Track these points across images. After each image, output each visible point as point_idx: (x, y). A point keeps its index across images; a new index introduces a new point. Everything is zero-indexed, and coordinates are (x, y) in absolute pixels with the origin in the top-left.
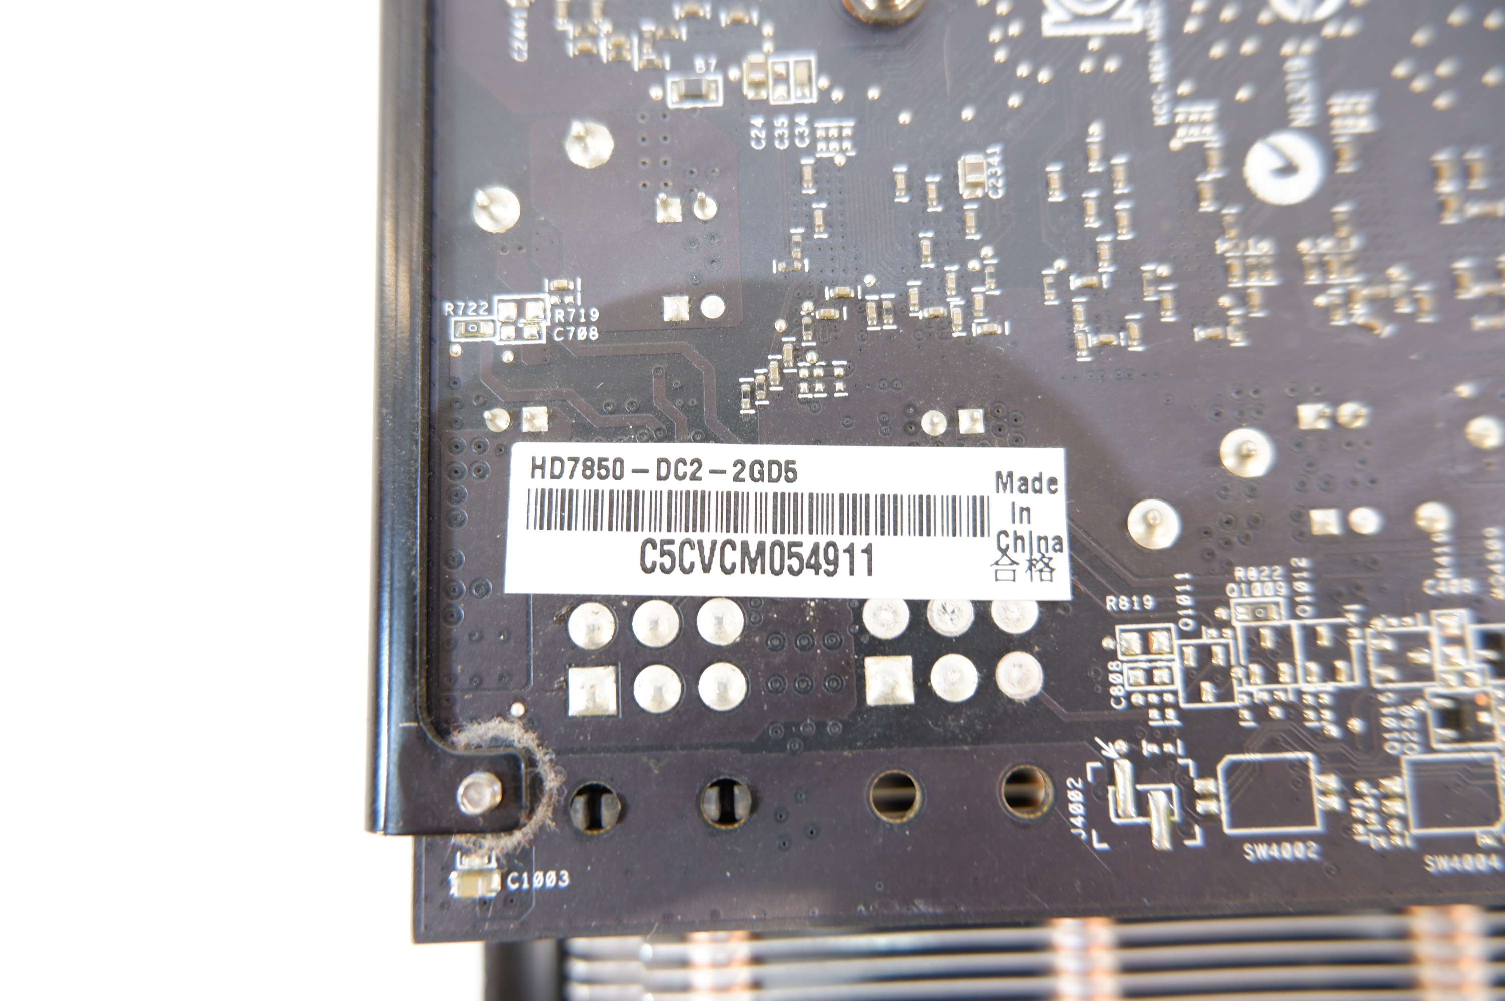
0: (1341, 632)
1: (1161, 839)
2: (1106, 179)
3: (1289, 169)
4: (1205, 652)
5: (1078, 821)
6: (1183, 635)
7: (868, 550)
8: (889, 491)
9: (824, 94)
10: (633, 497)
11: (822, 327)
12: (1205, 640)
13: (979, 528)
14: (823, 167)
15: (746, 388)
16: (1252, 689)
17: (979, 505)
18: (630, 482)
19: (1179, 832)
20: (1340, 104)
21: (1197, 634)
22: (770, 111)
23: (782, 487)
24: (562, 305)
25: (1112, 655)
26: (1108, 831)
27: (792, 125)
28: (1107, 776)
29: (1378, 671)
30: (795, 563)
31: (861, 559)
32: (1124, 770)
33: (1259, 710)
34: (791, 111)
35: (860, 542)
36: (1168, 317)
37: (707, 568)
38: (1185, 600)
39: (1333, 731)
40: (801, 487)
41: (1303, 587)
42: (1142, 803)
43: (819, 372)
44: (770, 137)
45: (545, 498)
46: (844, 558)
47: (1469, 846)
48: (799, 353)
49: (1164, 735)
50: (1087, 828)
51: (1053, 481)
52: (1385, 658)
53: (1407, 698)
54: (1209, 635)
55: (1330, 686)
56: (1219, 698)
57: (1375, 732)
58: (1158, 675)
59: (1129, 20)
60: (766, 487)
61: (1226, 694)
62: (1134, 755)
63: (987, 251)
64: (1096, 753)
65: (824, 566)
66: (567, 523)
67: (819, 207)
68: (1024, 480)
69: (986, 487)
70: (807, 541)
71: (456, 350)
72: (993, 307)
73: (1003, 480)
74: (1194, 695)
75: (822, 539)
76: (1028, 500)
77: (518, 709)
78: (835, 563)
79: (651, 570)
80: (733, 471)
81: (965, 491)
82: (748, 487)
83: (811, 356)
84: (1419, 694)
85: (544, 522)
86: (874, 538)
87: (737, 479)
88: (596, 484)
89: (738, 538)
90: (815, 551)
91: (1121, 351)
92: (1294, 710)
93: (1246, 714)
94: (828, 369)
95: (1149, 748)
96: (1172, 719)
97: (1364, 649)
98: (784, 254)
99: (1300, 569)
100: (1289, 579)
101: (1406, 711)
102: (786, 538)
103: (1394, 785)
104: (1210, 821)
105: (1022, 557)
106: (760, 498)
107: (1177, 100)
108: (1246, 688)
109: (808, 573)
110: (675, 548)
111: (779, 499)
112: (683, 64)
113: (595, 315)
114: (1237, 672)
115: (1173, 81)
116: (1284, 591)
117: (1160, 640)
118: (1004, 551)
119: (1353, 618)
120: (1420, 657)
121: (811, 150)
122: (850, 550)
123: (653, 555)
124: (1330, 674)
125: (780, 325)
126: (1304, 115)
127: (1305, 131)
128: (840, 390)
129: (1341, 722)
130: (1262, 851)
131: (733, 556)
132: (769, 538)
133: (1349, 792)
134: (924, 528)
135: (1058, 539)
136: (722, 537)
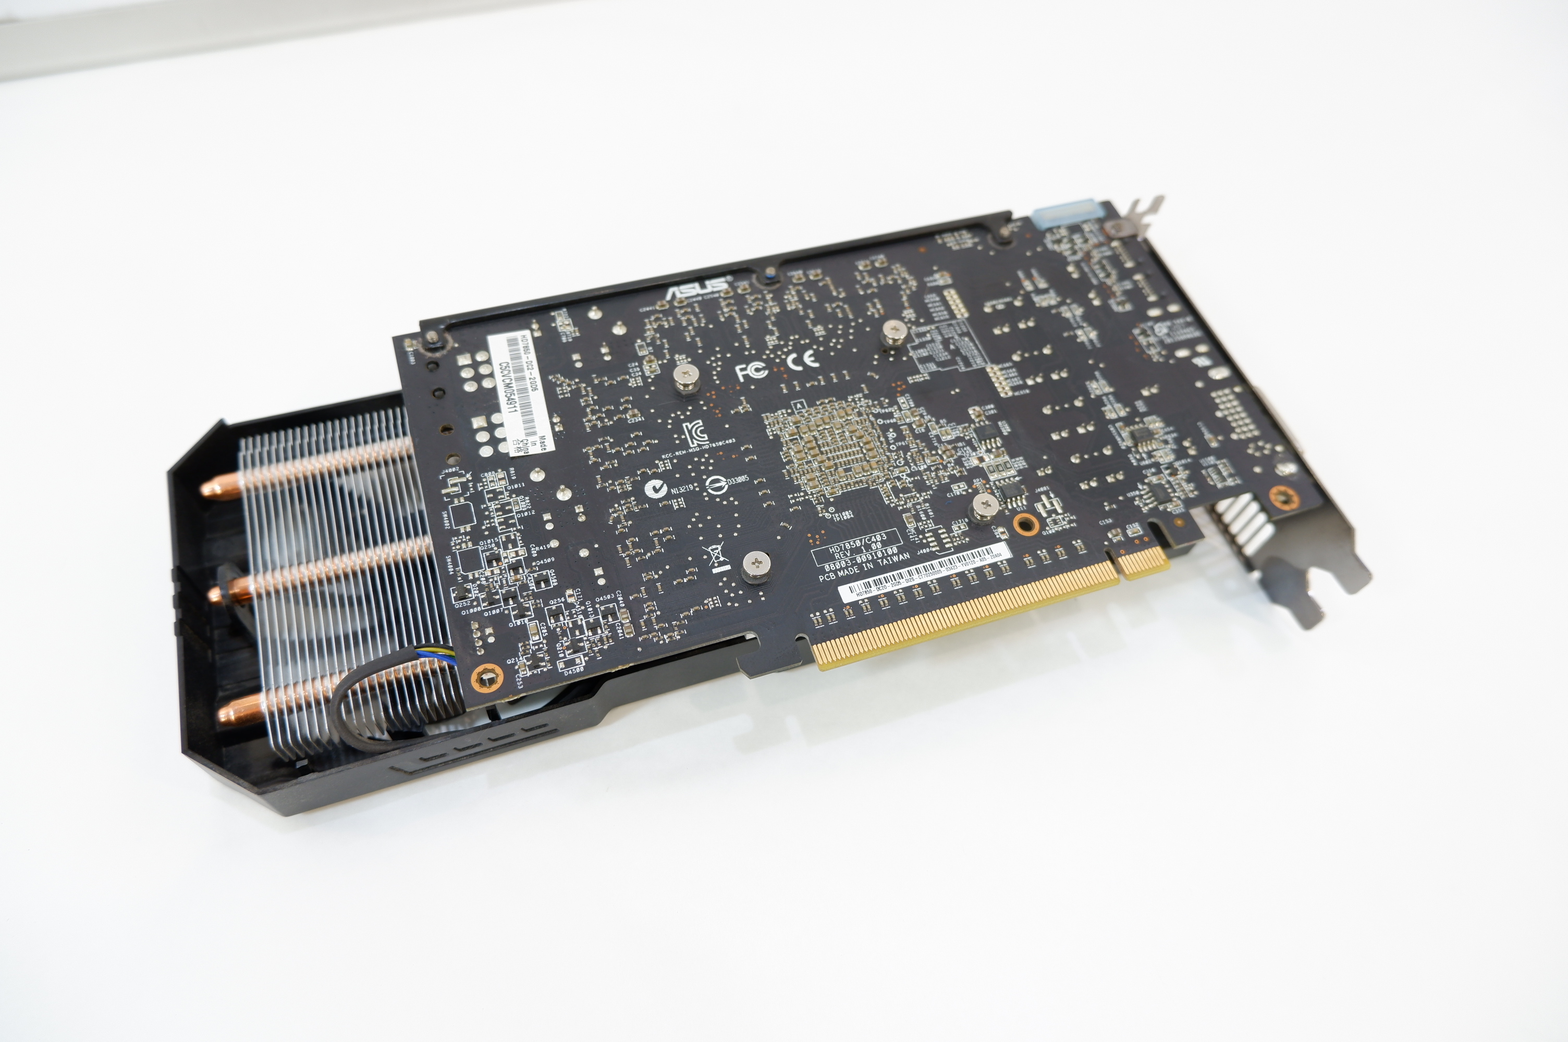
0: (514, 525)
1: (444, 492)
2: (640, 445)
3: (656, 490)
4: (502, 493)
5: (447, 471)
6: (506, 487)
7: (516, 411)
8: (534, 412)
9: (649, 377)
10: (520, 358)
11: (579, 389)
12: (505, 493)
13: (528, 435)
14: (628, 381)
15: (557, 376)
16: (493, 507)
17: (534, 433)
18: (524, 357)
19: (448, 495)
20: (681, 500)
21: (507, 490)
22: (641, 366)
23: (530, 389)
24: (571, 333)
25: (496, 472)
26: (445, 479)
27: (638, 372)
28: (461, 476)
29: (503, 537)
30: (509, 395)
31: (513, 409)
32: (464, 480)
33: (487, 509)
34: (642, 370)
35: (518, 409)
36: (601, 469)
37: (503, 376)
38: (516, 486)
39: (484, 527)
40: (531, 393)
41: (526, 514)
42: (455, 485)
43: (565, 391)
44: (632, 368)
45: (516, 339)
46: (513, 406)
47: (455, 565)
48: (569, 385)
49: (475, 487)
50: (445, 474)
51: (545, 449)
52: (508, 537)
53: (497, 545)
54: (506, 494)
55: (497, 525)
56: (488, 498)
57: (486, 538)
58: (492, 484)
59: (693, 443)
60: (529, 386)
61: (490, 500)
62: (468, 481)
63: (611, 423)
64: (467, 472)
65: (509, 402)
66: (509, 345)
67: (615, 382)
68: (544, 442)
69: (540, 434)
70: (516, 397)
71: (553, 314)
72: (594, 427)
73: (543, 438)
74: (488, 492)
75: (517, 400)
76: (538, 444)
77: (456, 345)
78: (511, 404)
79: (500, 365)
80: (532, 377)
81: (537, 429)
82: (528, 382)
83: (569, 389)
84: (499, 547)
85: (509, 341)
86: (519, 411)
87: (530, 379)
88: (522, 349)
89: (513, 381)
90: (513, 399)
91: (589, 459)
92: (489, 518)
93: (485, 506)
94: (567, 393)
95: (471, 485)
96: (480, 489)
97: (510, 531)
98: (597, 377)
99: (531, 512)
100: (527, 510)
101: (493, 545)
102: (515, 392)
103: (470, 544)
104: (452, 502)
105: (521, 445)
106: (526, 384)
107: (671, 459)
108: (493, 505)
109: (507, 399)
110: (508, 369)
111: (526, 389)
112: (648, 345)
113: (570, 340)
114: (497, 502)
115: (676, 457)
116: (524, 510)
117: (503, 482)
118: (522, 441)
119: (519, 527)
120: (510, 546)
121: (631, 377)
122: (515, 407)
123: (505, 365)
124: (500, 524)
125: (577, 380)
126: (674, 491)
127: (669, 492)
128: (560, 397)
129: (487, 529)
130: (445, 516)
131: (508, 381)
132: (515, 388)
133: (466, 534)
134: (525, 422)
135: (527, 453)
136: (513, 378)
